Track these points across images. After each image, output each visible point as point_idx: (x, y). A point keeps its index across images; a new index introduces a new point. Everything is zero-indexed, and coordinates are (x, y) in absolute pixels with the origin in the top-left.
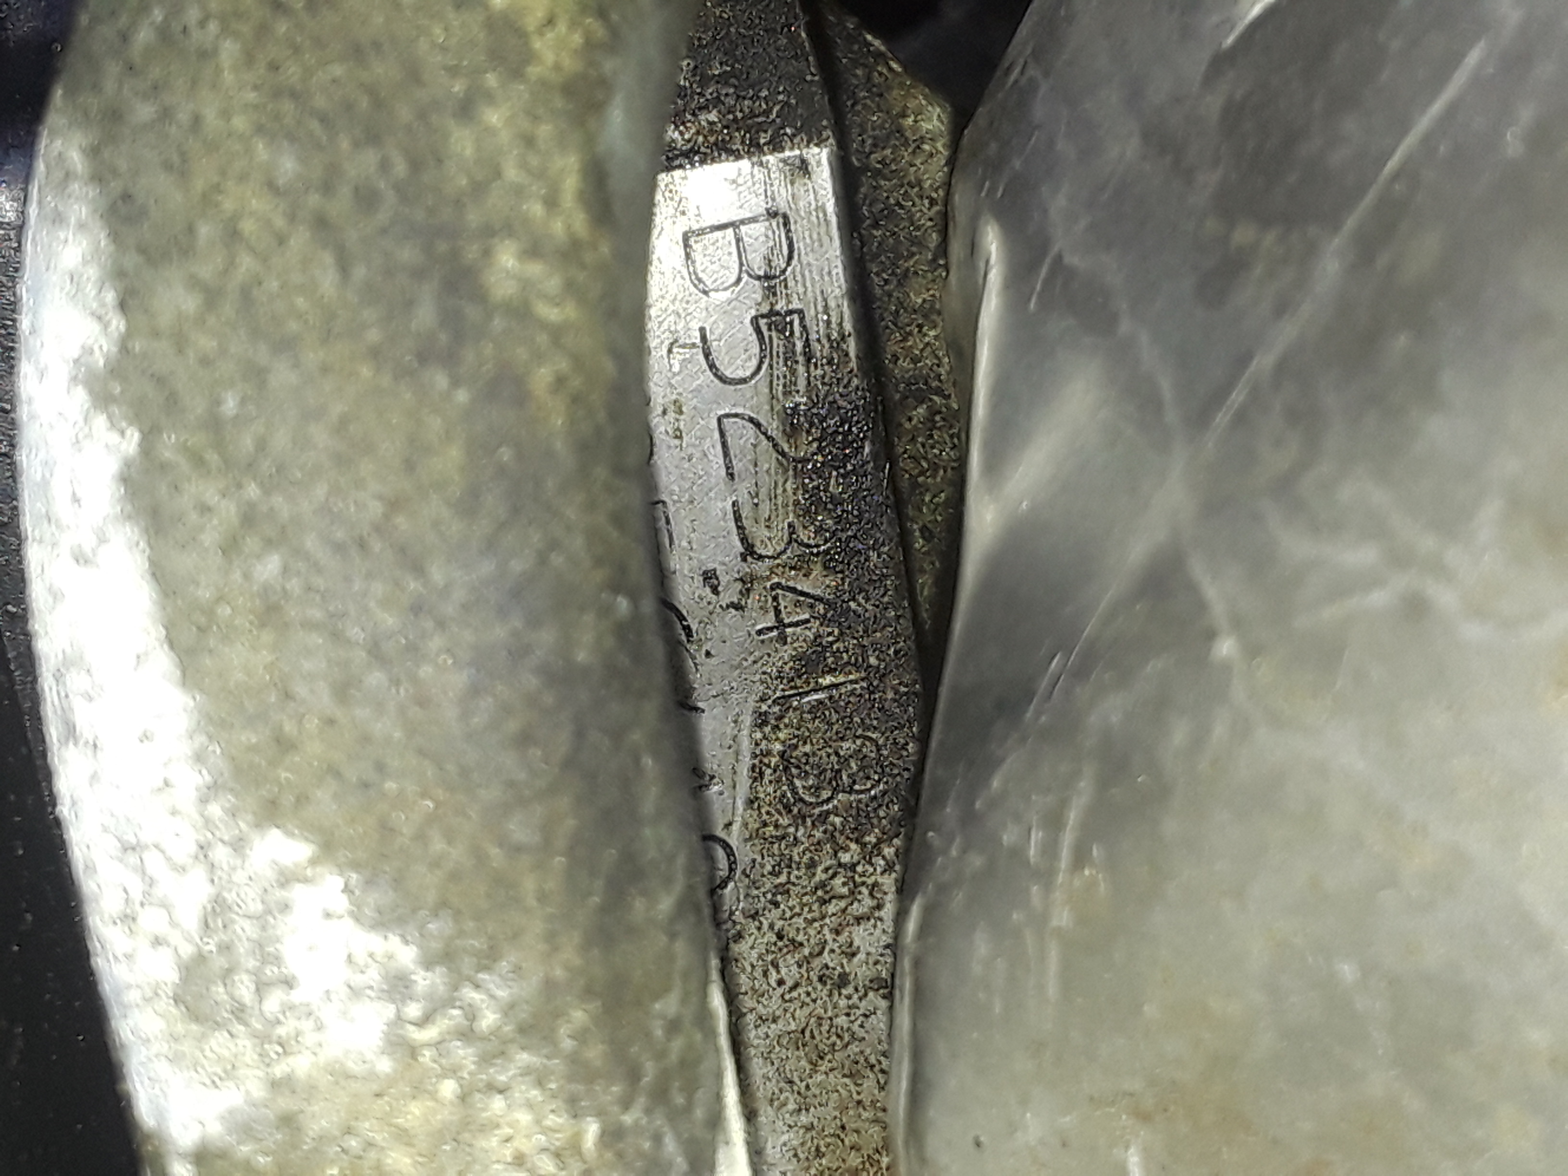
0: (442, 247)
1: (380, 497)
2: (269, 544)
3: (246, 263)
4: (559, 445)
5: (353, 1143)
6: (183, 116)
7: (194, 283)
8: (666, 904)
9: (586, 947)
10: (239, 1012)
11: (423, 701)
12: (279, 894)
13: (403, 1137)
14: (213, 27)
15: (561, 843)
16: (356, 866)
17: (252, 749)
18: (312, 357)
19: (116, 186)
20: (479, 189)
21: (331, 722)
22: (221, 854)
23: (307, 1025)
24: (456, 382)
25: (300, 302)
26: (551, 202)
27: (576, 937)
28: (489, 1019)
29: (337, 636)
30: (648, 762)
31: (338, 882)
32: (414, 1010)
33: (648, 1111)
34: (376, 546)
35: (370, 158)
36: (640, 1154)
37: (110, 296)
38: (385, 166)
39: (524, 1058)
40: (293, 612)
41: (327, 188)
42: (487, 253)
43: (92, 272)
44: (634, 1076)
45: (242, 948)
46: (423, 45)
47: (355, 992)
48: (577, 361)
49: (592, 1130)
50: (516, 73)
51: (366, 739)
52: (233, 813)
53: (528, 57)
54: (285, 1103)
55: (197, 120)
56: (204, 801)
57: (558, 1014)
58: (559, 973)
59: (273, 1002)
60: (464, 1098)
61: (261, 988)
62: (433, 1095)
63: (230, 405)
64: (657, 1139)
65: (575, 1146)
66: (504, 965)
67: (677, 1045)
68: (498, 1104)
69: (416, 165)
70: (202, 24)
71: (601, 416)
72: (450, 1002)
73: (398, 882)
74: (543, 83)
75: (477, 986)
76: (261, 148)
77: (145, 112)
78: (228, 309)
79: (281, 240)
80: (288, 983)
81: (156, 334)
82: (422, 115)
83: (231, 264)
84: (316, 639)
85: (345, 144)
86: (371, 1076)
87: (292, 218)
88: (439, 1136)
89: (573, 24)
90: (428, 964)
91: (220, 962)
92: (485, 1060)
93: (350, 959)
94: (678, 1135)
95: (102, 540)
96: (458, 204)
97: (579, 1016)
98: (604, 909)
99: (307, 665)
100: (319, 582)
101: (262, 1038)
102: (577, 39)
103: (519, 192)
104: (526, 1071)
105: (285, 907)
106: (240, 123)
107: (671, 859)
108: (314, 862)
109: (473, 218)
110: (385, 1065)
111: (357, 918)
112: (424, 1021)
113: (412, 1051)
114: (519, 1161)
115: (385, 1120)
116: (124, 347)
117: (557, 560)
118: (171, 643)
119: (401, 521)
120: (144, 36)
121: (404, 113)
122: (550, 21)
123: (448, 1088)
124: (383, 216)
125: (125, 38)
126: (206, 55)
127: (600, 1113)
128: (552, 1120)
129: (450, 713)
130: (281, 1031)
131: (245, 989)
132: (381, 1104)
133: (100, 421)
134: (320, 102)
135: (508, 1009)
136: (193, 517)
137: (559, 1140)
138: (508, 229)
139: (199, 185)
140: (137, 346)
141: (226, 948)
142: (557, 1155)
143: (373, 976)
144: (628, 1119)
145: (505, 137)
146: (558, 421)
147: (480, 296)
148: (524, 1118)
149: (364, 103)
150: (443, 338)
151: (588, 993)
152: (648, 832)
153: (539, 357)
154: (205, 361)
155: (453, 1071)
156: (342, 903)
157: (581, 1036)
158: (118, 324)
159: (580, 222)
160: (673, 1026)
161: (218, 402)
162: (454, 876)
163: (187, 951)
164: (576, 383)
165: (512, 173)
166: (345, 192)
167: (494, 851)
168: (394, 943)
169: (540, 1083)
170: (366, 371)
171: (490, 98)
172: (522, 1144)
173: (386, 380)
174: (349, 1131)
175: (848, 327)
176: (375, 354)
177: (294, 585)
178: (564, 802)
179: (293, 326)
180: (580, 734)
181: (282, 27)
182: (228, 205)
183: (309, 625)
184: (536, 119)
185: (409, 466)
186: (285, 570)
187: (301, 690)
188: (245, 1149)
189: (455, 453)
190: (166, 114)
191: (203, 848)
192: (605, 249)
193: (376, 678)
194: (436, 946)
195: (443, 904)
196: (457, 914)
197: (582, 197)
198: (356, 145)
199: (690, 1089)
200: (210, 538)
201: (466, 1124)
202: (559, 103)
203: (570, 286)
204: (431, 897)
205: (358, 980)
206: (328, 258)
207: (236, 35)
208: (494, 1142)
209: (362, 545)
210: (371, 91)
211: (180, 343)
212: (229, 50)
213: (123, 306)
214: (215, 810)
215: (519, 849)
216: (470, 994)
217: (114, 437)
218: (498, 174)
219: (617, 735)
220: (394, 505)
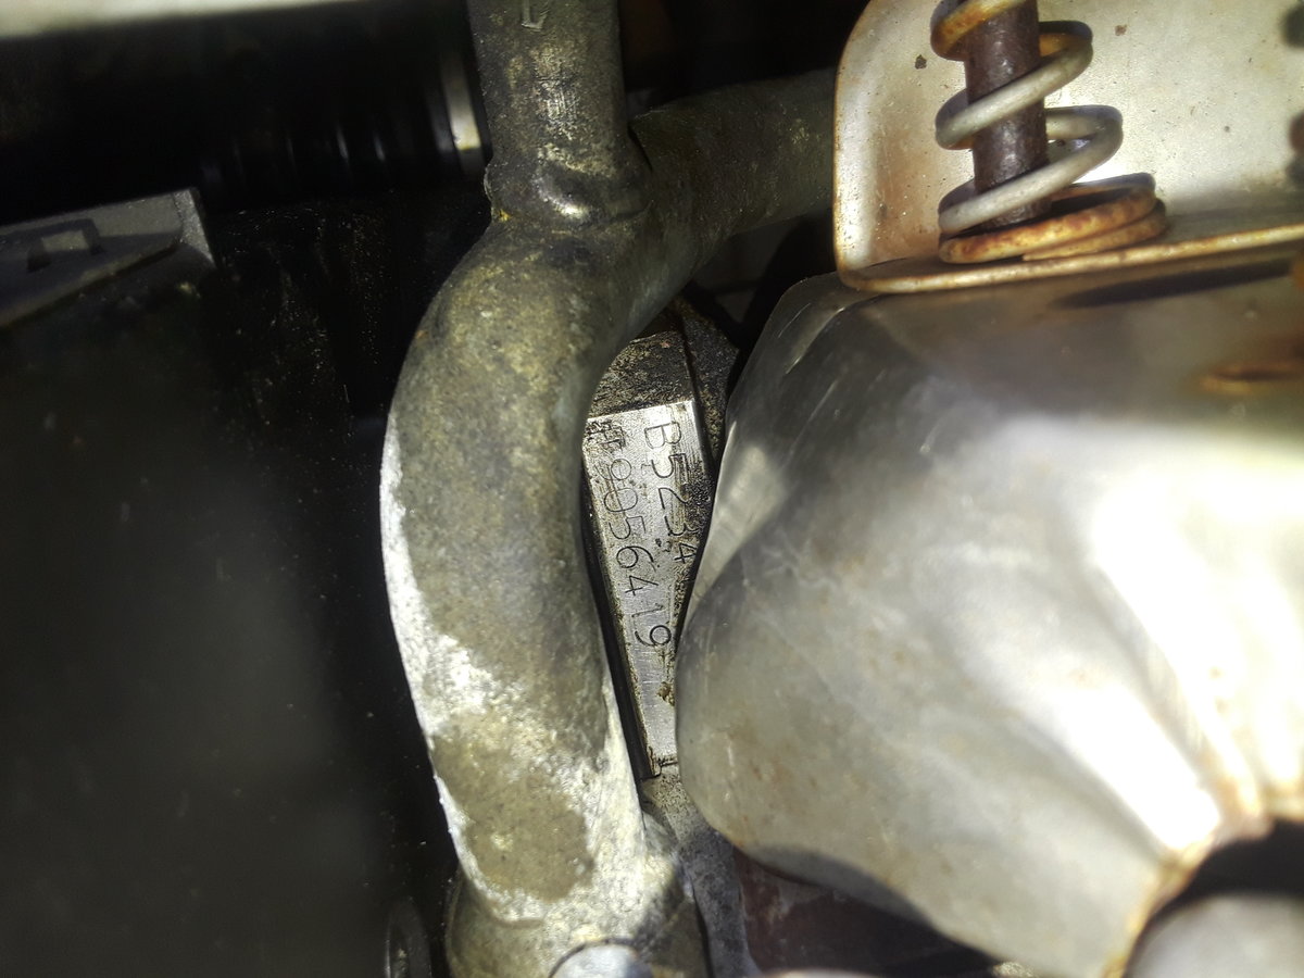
0: (496, 450)
1: (476, 530)
2: (442, 545)
3: (437, 455)
4: (535, 513)
5: (475, 736)
6: (421, 409)
7: (422, 462)
8: (581, 660)
9: (549, 675)
10: (440, 693)
11: (490, 595)
12: (449, 656)
13: (490, 734)
14: (432, 380)
15: (539, 641)
16: (472, 648)
17: (438, 609)
18: (454, 486)
19: (402, 431)
20: (509, 431)
21: (461, 602)
22: (430, 642)
23: (459, 698)
24: (500, 493)
25: (452, 468)
26: (534, 435)
27: (546, 672)
28: (516, 697)
29: (462, 574)
30: (573, 613)
31: (466, 652)
32: (491, 694)
33: (575, 728)
34: (474, 545)
35: (475, 421)
36: (572, 742)
37: (399, 465)
38: (479, 425)
39: (529, 710)
40: (449, 566)
41: (461, 432)
42: (511, 451)
43: (395, 458)
44: (569, 716)
45: (439, 672)
46: (494, 385)
47: (473, 688)
48: (543, 485)
49: (554, 734)
50: (523, 393)
51: (472, 607)
52: (433, 629)
53: (529, 388)
54: (455, 722)
55: (425, 410)
56: (425, 625)
57: (541, 696)
58: (540, 683)
59: (449, 691)
60: (510, 722)
61: (446, 685)
62: (499, 721)
63: (431, 500)
64: (579, 737)
65: (548, 739)
66: (520, 680)
67: (586, 706)
68: (521, 725)
69: (489, 425)
70: (429, 379)
71: (552, 502)
72: (503, 692)
73: (484, 653)
74: (532, 395)
75: (512, 687)
76: (442, 418)
77: (411, 407)
78: (431, 471)
79: (447, 448)
80: (453, 684)
81: (411, 478)
82: (492, 408)
83: (432, 455)
84: (456, 576)
85: (467, 417)
86: (479, 715)
87: (450, 441)
88: (503, 734)
89: (544, 378)
90: (495, 679)
91: (433, 677)
92: (516, 710)
93: (470, 677)
94: (587, 736)
95: (396, 543)
96: (502, 436)
97: (547, 697)
98: (556, 662)
99: (454, 583)
100: (457, 557)
101: (447, 701)
102: (545, 382)
103: (523, 432)
104: (530, 714)
105: (450, 660)
106: (437, 411)
107: (583, 645)
108: (458, 646)
109: (508, 440)
110: (484, 711)
111: (471, 662)
112: (494, 698)
113: (492, 707)
114: (529, 743)
115: (485, 728)
116: (402, 480)
117: (535, 550)
118: (414, 574)
119: (482, 537)
120: (413, 383)
121: (486, 407)
122: (536, 377)
123: (504, 719)
124: (478, 441)
125: (408, 383)
126: (429, 389)
127: (557, 729)
128: (539, 730)
129: (499, 599)
130: (452, 699)
131: (441, 686)
132: (484, 724)
133: (396, 505)
134: (461, 404)
135: (522, 694)
136: (420, 536)
137: (542, 737)
138: (519, 444)
139: (424, 430)
140: (405, 481)
141: (434, 672)
142: (542, 742)
143: (478, 683)
144: (567, 730)
145: (519, 414)
146: (535, 505)
147: (509, 465)
148: (530, 729)
149: (474, 404)
150: (496, 478)
151: (550, 689)
152: (573, 636)
153: (529, 485)
154: (424, 487)
155: (505, 714)
156: (467, 659)
157: (549, 703)
158: (401, 474)
159: (544, 441)
160: (585, 700)
161: (426, 500)
162: (502, 651)
163: (424, 672)
164: (543, 492)
165: (520, 426)
166: (466, 433)
167: (516, 643)
168: (484, 672)
169: (535, 718)
170: (471, 489)
171: (514, 401)
172: (530, 738)
173: (478, 493)
174: (474, 732)
175: (701, 459)
176: (474, 484)
177: (449, 558)
178: (540, 628)
179: (450, 476)
180: (545, 605)
181: (451, 381)
182: (432, 437)
183: (453, 570)
184: (530, 408)
185: (485, 520)
186: (447, 554)
187: (452, 591)
188: (445, 736)
189: (499, 516)
190: (416, 408)
191: (426, 640)
192: (555, 449)
193: (475, 588)
194: (498, 673)
195: (499, 660)
196: (504, 664)
197: (545, 432)
198: (471, 418)
199: (593, 721)
200: (424, 543)
201: (510, 731)
202: (538, 401)
203: (540, 461)
204: (495, 657)
205: (474, 684)
206: (461, 454)
207: (437, 383)
208: (520, 737)
209: (470, 545)
210: (476, 400)
211: (417, 480)
212: (436, 387)
213: (402, 469)
214: (428, 628)
215: (524, 643)
216: (509, 689)
217: (399, 510)
218: (516, 425)
219: (560, 605)
220: (481, 532)
